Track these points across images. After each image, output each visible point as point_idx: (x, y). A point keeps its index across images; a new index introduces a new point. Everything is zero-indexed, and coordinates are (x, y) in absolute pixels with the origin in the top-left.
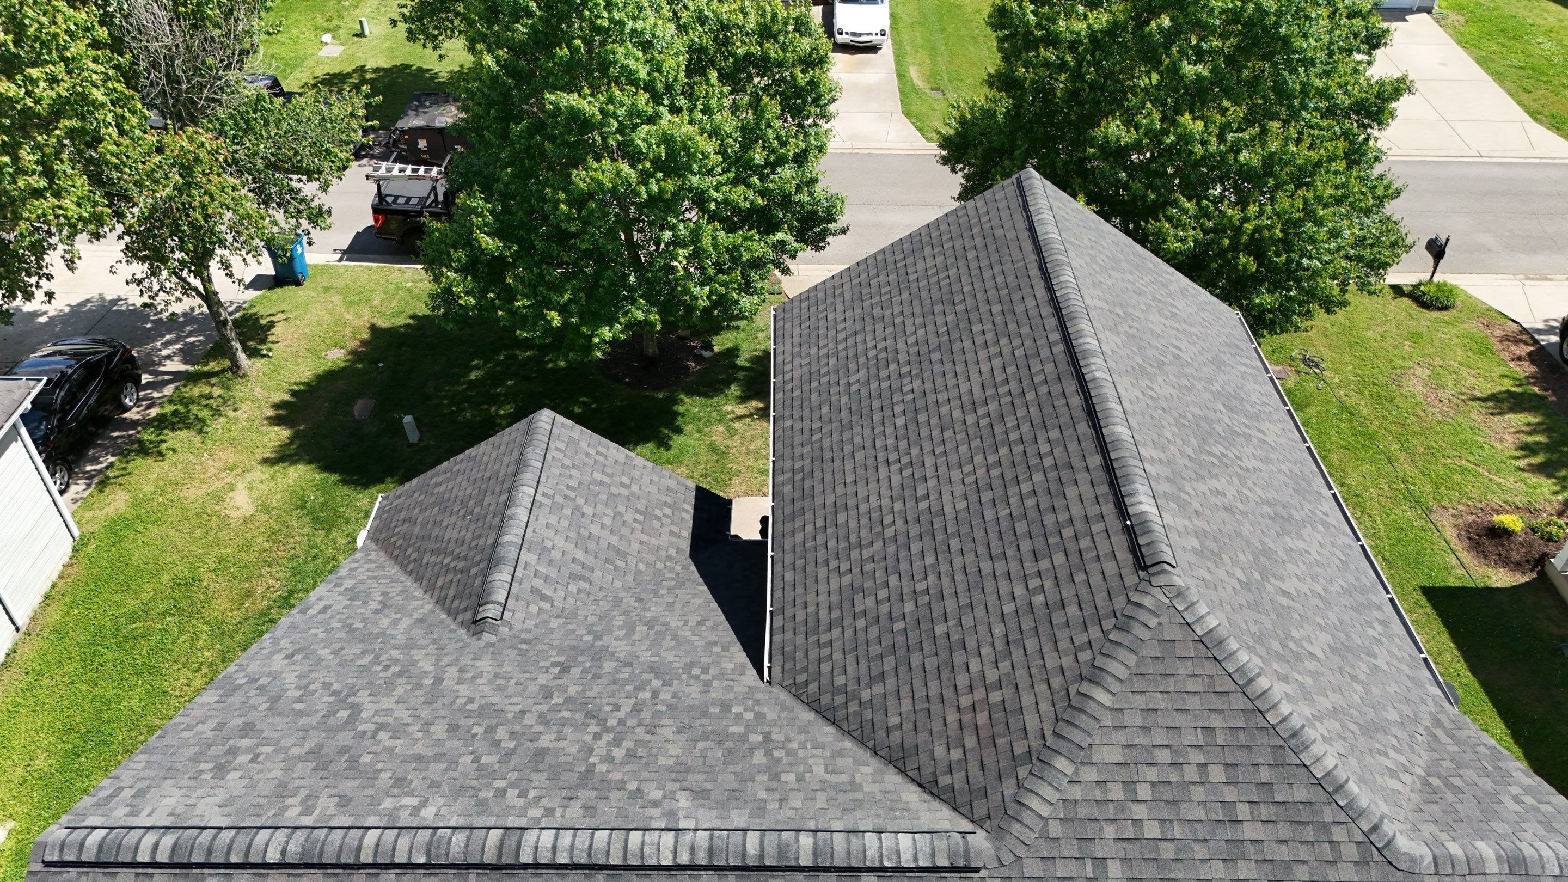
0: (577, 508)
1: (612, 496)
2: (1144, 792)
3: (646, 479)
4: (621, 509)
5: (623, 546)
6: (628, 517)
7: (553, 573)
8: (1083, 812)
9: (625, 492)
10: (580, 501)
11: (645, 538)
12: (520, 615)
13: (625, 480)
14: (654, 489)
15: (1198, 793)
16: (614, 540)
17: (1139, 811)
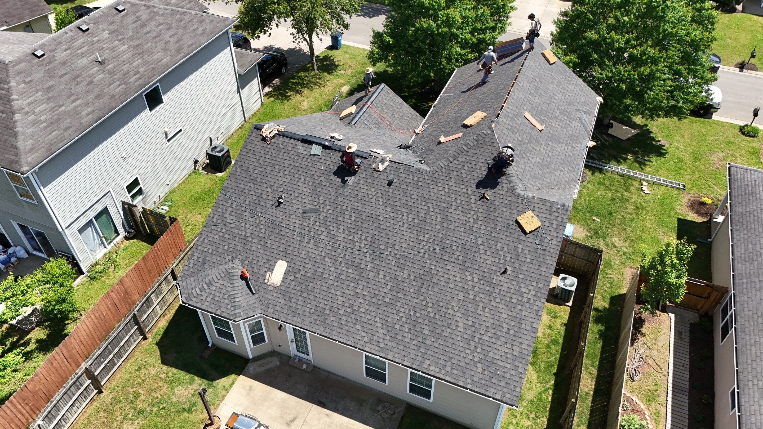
0: (382, 109)
1: (393, 109)
2: (466, 168)
3: (405, 109)
4: (395, 113)
5: (392, 122)
6: (396, 116)
7: (371, 121)
8: (451, 168)
9: (398, 110)
10: (384, 108)
11: (399, 122)
12: (359, 126)
13: (399, 107)
14: (407, 112)
15: (478, 171)
16: (390, 120)
17: (463, 171)
